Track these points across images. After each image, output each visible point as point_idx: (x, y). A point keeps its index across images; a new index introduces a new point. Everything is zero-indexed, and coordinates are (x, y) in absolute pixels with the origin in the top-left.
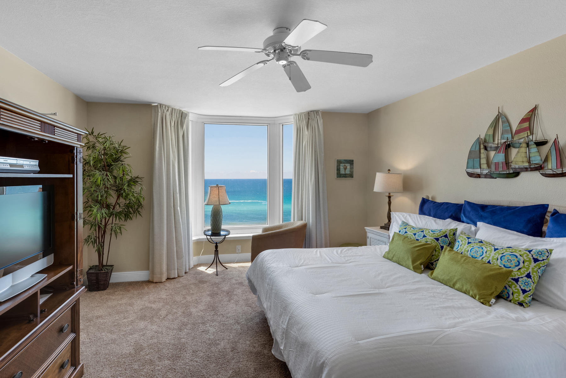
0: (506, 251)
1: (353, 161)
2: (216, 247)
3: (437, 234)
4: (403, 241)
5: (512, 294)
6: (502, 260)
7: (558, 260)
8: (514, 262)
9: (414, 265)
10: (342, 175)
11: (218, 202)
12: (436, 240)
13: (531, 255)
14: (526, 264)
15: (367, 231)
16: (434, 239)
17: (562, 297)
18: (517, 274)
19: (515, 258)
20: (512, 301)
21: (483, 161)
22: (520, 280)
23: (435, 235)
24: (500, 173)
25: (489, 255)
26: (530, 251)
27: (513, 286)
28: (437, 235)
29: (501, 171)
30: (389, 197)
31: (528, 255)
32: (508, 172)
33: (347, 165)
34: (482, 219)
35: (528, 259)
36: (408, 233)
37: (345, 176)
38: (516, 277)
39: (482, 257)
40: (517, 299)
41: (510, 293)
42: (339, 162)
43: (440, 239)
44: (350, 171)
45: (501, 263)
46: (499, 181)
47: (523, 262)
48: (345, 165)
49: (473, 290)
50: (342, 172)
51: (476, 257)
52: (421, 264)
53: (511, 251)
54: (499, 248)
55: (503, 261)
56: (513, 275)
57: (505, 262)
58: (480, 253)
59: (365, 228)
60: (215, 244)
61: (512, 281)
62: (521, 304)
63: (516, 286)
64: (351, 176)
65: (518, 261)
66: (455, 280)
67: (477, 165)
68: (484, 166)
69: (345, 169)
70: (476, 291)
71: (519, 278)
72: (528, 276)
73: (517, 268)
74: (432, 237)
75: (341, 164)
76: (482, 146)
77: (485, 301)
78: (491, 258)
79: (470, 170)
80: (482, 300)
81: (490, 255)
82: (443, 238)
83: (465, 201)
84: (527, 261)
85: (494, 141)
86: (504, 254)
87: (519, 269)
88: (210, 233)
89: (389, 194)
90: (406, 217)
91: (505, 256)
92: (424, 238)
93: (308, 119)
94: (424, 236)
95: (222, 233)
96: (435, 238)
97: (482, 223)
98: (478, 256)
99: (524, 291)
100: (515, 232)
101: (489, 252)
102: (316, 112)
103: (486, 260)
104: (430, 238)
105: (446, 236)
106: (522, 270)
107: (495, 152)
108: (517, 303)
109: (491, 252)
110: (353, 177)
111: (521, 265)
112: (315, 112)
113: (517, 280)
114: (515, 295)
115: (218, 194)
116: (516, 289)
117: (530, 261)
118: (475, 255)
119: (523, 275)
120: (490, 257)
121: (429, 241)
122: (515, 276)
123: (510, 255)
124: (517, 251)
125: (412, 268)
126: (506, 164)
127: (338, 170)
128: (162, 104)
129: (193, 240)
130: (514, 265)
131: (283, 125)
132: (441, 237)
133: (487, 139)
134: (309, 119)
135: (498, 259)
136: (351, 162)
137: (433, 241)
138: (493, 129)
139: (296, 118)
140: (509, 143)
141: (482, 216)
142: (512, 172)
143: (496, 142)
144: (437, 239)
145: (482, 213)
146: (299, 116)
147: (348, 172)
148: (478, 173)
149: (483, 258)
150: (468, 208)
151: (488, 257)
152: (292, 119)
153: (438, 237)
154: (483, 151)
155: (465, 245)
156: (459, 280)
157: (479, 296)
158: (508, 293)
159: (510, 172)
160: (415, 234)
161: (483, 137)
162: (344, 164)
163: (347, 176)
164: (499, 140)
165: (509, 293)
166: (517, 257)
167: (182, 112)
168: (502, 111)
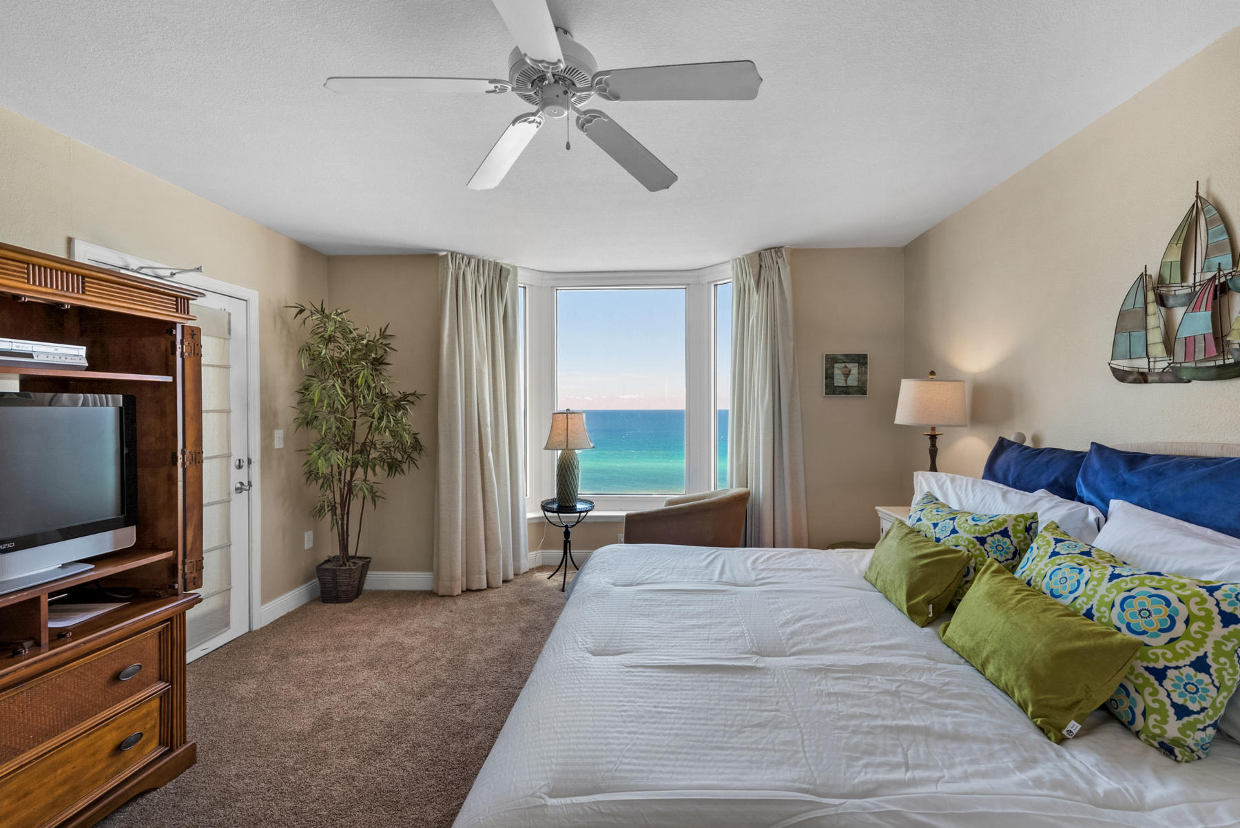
0: (1142, 584)
1: (865, 357)
2: (567, 534)
3: (983, 526)
4: (901, 539)
5: (1144, 714)
6: (1123, 610)
8: (1160, 615)
9: (910, 603)
10: (838, 390)
11: (566, 443)
12: (978, 543)
13: (1215, 602)
14: (1194, 627)
15: (879, 514)
16: (975, 540)
18: (1164, 654)
19: (1162, 606)
20: (1143, 736)
21: (1156, 336)
22: (1171, 673)
23: (977, 528)
24: (1199, 365)
25: (1092, 592)
26: (1212, 590)
27: (1148, 690)
28: (982, 529)
29: (1202, 361)
30: (933, 438)
31: (1204, 601)
32: (1221, 362)
33: (850, 365)
34: (1125, 492)
35: (1202, 613)
36: (924, 520)
37: (846, 391)
38: (1160, 665)
39: (1075, 594)
40: (1157, 731)
41: (1138, 711)
42: (832, 360)
43: (989, 540)
44: (858, 381)
45: (1121, 619)
46: (1200, 389)
47: (1187, 622)
48: (846, 367)
49: (1020, 689)
50: (839, 381)
51: (1061, 596)
52: (928, 601)
53: (1154, 584)
54: (1123, 573)
55: (1128, 610)
56: (1150, 658)
57: (1132, 615)
58: (1070, 584)
59: (877, 508)
61: (1147, 674)
62: (1167, 749)
63: (1155, 693)
64: (861, 390)
65: (1170, 616)
66: (984, 655)
67: (1139, 348)
68: (1158, 350)
69: (847, 375)
70: (1026, 692)
71: (1166, 668)
72: (1201, 665)
73: (1166, 637)
74: (971, 533)
75: (836, 365)
76: (1151, 296)
77: (1050, 724)
78: (1095, 602)
79: (1123, 364)
80: (1039, 721)
81: (1096, 592)
82: (998, 537)
83: (1093, 443)
84: (1199, 618)
85: (1184, 278)
86: (1133, 593)
87: (1172, 640)
88: (555, 506)
89: (933, 429)
90: (944, 482)
91: (1134, 597)
92: (952, 535)
93: (759, 266)
94: (954, 531)
95: (579, 506)
96: (976, 538)
97: (1122, 501)
98: (1065, 592)
99: (1182, 711)
100: (1209, 532)
101: (1095, 583)
102: (777, 249)
103: (1082, 605)
104: (966, 536)
105: (1005, 533)
106: (1179, 646)
107: (1185, 308)
108: (1156, 744)
109: (1099, 585)
110: (866, 394)
111: (1180, 628)
112: (773, 251)
113: (1160, 675)
114: (1152, 719)
115: (566, 428)
116: (1154, 701)
117: (1208, 620)
118: (1058, 589)
119: (1181, 661)
120: (1093, 596)
121: (962, 543)
122: (1156, 660)
123: (1150, 597)
124: (1173, 587)
125: (905, 610)
126: (1216, 339)
127: (829, 377)
128: (454, 252)
130: (1157, 626)
131: (716, 285)
132: (992, 535)
133: (1166, 276)
134: (761, 266)
135: (1113, 606)
136: (861, 360)
137: (971, 546)
138: (1180, 245)
139: (737, 267)
140: (1223, 280)
141: (1124, 483)
142: (1232, 361)
143: (1191, 282)
144: (982, 541)
145: (1127, 476)
146: (742, 262)
147: (853, 381)
148: (1141, 370)
149: (1075, 598)
150: (1095, 463)
151: (1090, 598)
152: (730, 271)
153: (985, 536)
154: (1152, 308)
155: (1042, 557)
156: (994, 652)
157: (1033, 706)
158: (1130, 708)
159: (1227, 362)
160: (935, 525)
161: (1153, 271)
162: (843, 365)
163: (850, 390)
164: (1199, 273)
165: (1135, 710)
166: (1168, 603)
167: (501, 267)
168: (1208, 193)
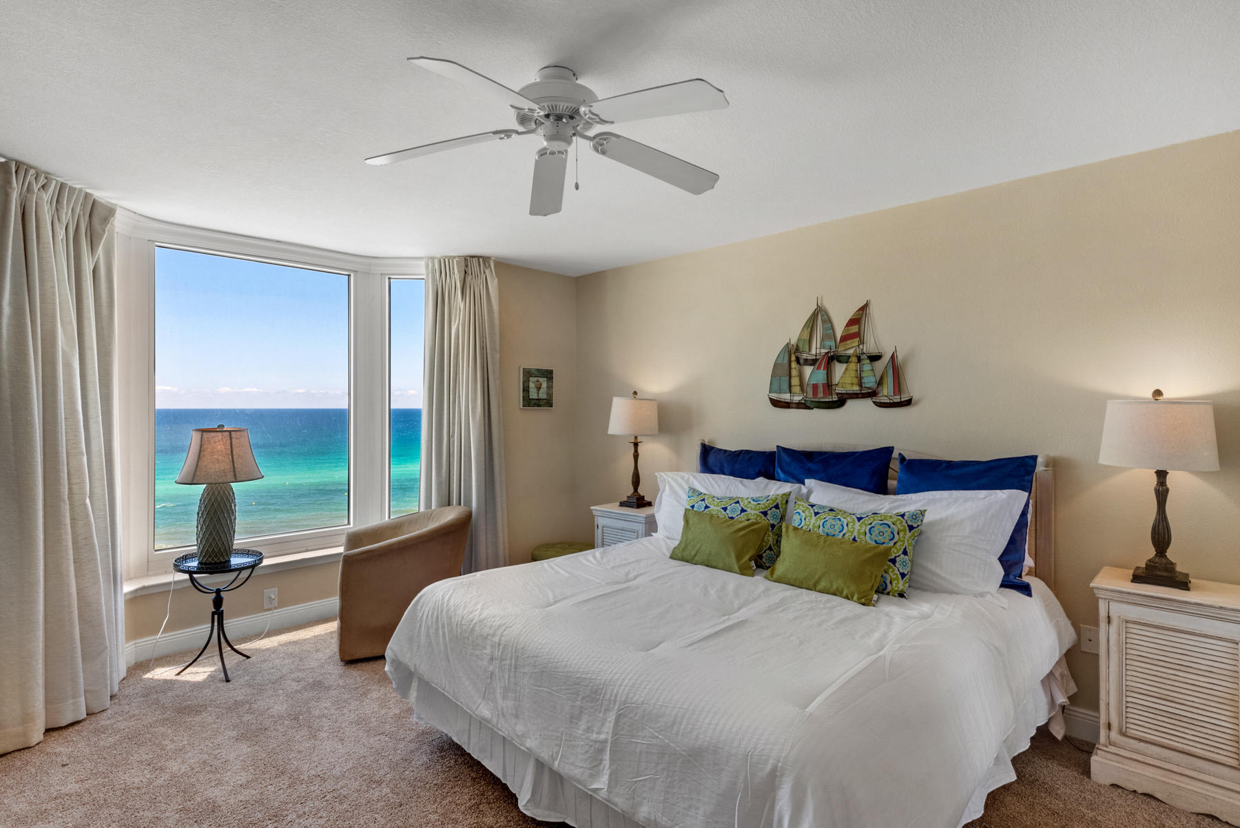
0: (874, 520)
1: (551, 372)
2: (218, 602)
3: (764, 504)
4: (710, 522)
5: (891, 582)
6: (871, 534)
7: (932, 524)
8: (887, 535)
9: (741, 563)
10: (534, 402)
11: (232, 473)
12: (763, 516)
13: (905, 521)
14: (901, 534)
15: (594, 513)
16: (761, 514)
17: (943, 574)
18: (893, 551)
19: (887, 529)
20: (891, 594)
21: (795, 381)
22: (898, 559)
23: (760, 506)
24: (821, 400)
25: (852, 529)
26: (903, 516)
27: (891, 570)
28: (763, 506)
29: (821, 398)
30: (636, 445)
31: (902, 522)
32: (831, 400)
33: (541, 380)
34: (812, 474)
35: (902, 528)
36: (712, 507)
37: (538, 403)
38: (893, 557)
39: (843, 532)
40: (896, 589)
41: (888, 582)
42: (528, 374)
43: (769, 512)
44: (547, 394)
45: (871, 539)
46: (817, 413)
47: (898, 533)
48: (538, 381)
49: (848, 587)
50: (533, 395)
51: (834, 535)
52: (750, 560)
53: (879, 518)
54: (863, 516)
55: (874, 534)
56: (888, 555)
57: (876, 536)
58: (838, 528)
59: (592, 508)
60: (214, 595)
61: (889, 563)
62: (901, 595)
63: (894, 570)
64: (548, 403)
65: (892, 532)
66: (817, 577)
67: (786, 387)
68: (796, 389)
69: (539, 388)
70: (853, 588)
71: (896, 557)
72: (905, 552)
73: (892, 543)
74: (757, 510)
75: (531, 379)
76: (793, 358)
77: (867, 600)
78: (855, 534)
79: (774, 396)
80: (863, 600)
81: (854, 529)
82: (774, 509)
83: (777, 446)
84: (902, 531)
85: (810, 350)
86: (873, 525)
87: (895, 544)
88: (194, 564)
89: (636, 438)
90: (689, 478)
91: (874, 527)
92: (743, 514)
93: (464, 272)
94: (743, 511)
95: (235, 561)
96: (761, 512)
97: (813, 480)
98: (837, 533)
99: (903, 576)
100: (860, 491)
101: (852, 524)
102: (485, 259)
103: (849, 537)
104: (753, 512)
105: (777, 507)
106: (898, 545)
107: (812, 367)
108: (897, 595)
109: (854, 524)
110: (552, 407)
111: (896, 537)
112: (481, 260)
113: (893, 561)
114: (893, 584)
115: (229, 452)
116: (894, 575)
117: (904, 530)
118: (831, 531)
119: (899, 552)
120: (853, 531)
121: (752, 517)
122: (891, 555)
123: (880, 525)
124: (888, 518)
125: (736, 568)
126: (828, 386)
127: (526, 390)
129: (125, 594)
130: (888, 538)
131: (389, 278)
132: (770, 509)
133: (801, 346)
134: (466, 273)
135: (866, 534)
136: (548, 374)
137: (758, 518)
138: (809, 330)
139: (434, 265)
140: (832, 354)
141: (809, 469)
142: (836, 399)
143: (813, 352)
144: (765, 514)
145: (810, 465)
146: (443, 265)
147: (543, 395)
148: (786, 401)
149: (844, 535)
150: (784, 456)
151: (852, 532)
152: (421, 269)
153: (766, 510)
154: (794, 365)
155: (811, 517)
156: (824, 574)
157: (858, 594)
158: (884, 582)
159: (834, 399)
160: (725, 509)
161: (794, 342)
162: (536, 379)
163: (541, 403)
164: (817, 349)
165: (886, 582)
166: (889, 527)
168: (822, 304)
